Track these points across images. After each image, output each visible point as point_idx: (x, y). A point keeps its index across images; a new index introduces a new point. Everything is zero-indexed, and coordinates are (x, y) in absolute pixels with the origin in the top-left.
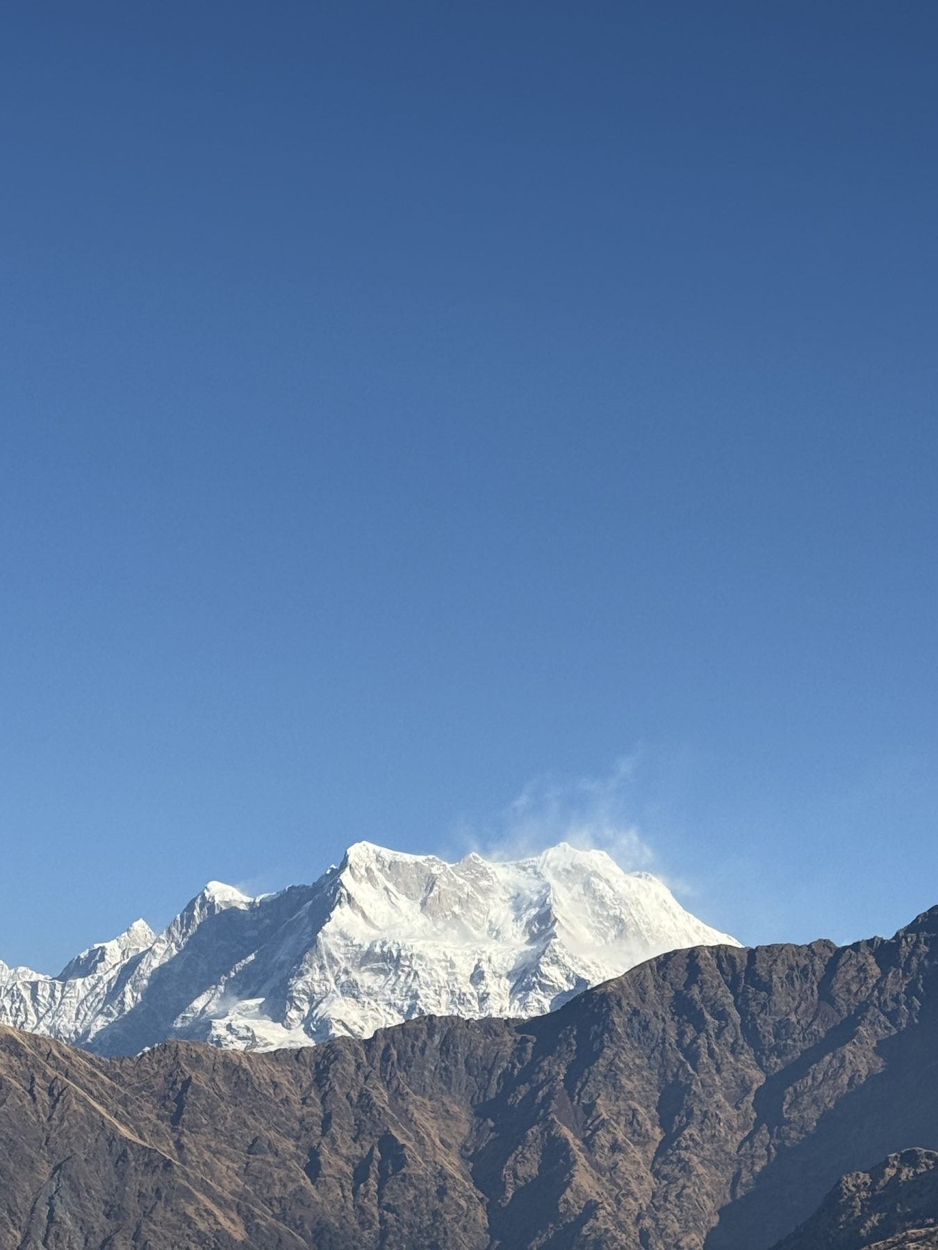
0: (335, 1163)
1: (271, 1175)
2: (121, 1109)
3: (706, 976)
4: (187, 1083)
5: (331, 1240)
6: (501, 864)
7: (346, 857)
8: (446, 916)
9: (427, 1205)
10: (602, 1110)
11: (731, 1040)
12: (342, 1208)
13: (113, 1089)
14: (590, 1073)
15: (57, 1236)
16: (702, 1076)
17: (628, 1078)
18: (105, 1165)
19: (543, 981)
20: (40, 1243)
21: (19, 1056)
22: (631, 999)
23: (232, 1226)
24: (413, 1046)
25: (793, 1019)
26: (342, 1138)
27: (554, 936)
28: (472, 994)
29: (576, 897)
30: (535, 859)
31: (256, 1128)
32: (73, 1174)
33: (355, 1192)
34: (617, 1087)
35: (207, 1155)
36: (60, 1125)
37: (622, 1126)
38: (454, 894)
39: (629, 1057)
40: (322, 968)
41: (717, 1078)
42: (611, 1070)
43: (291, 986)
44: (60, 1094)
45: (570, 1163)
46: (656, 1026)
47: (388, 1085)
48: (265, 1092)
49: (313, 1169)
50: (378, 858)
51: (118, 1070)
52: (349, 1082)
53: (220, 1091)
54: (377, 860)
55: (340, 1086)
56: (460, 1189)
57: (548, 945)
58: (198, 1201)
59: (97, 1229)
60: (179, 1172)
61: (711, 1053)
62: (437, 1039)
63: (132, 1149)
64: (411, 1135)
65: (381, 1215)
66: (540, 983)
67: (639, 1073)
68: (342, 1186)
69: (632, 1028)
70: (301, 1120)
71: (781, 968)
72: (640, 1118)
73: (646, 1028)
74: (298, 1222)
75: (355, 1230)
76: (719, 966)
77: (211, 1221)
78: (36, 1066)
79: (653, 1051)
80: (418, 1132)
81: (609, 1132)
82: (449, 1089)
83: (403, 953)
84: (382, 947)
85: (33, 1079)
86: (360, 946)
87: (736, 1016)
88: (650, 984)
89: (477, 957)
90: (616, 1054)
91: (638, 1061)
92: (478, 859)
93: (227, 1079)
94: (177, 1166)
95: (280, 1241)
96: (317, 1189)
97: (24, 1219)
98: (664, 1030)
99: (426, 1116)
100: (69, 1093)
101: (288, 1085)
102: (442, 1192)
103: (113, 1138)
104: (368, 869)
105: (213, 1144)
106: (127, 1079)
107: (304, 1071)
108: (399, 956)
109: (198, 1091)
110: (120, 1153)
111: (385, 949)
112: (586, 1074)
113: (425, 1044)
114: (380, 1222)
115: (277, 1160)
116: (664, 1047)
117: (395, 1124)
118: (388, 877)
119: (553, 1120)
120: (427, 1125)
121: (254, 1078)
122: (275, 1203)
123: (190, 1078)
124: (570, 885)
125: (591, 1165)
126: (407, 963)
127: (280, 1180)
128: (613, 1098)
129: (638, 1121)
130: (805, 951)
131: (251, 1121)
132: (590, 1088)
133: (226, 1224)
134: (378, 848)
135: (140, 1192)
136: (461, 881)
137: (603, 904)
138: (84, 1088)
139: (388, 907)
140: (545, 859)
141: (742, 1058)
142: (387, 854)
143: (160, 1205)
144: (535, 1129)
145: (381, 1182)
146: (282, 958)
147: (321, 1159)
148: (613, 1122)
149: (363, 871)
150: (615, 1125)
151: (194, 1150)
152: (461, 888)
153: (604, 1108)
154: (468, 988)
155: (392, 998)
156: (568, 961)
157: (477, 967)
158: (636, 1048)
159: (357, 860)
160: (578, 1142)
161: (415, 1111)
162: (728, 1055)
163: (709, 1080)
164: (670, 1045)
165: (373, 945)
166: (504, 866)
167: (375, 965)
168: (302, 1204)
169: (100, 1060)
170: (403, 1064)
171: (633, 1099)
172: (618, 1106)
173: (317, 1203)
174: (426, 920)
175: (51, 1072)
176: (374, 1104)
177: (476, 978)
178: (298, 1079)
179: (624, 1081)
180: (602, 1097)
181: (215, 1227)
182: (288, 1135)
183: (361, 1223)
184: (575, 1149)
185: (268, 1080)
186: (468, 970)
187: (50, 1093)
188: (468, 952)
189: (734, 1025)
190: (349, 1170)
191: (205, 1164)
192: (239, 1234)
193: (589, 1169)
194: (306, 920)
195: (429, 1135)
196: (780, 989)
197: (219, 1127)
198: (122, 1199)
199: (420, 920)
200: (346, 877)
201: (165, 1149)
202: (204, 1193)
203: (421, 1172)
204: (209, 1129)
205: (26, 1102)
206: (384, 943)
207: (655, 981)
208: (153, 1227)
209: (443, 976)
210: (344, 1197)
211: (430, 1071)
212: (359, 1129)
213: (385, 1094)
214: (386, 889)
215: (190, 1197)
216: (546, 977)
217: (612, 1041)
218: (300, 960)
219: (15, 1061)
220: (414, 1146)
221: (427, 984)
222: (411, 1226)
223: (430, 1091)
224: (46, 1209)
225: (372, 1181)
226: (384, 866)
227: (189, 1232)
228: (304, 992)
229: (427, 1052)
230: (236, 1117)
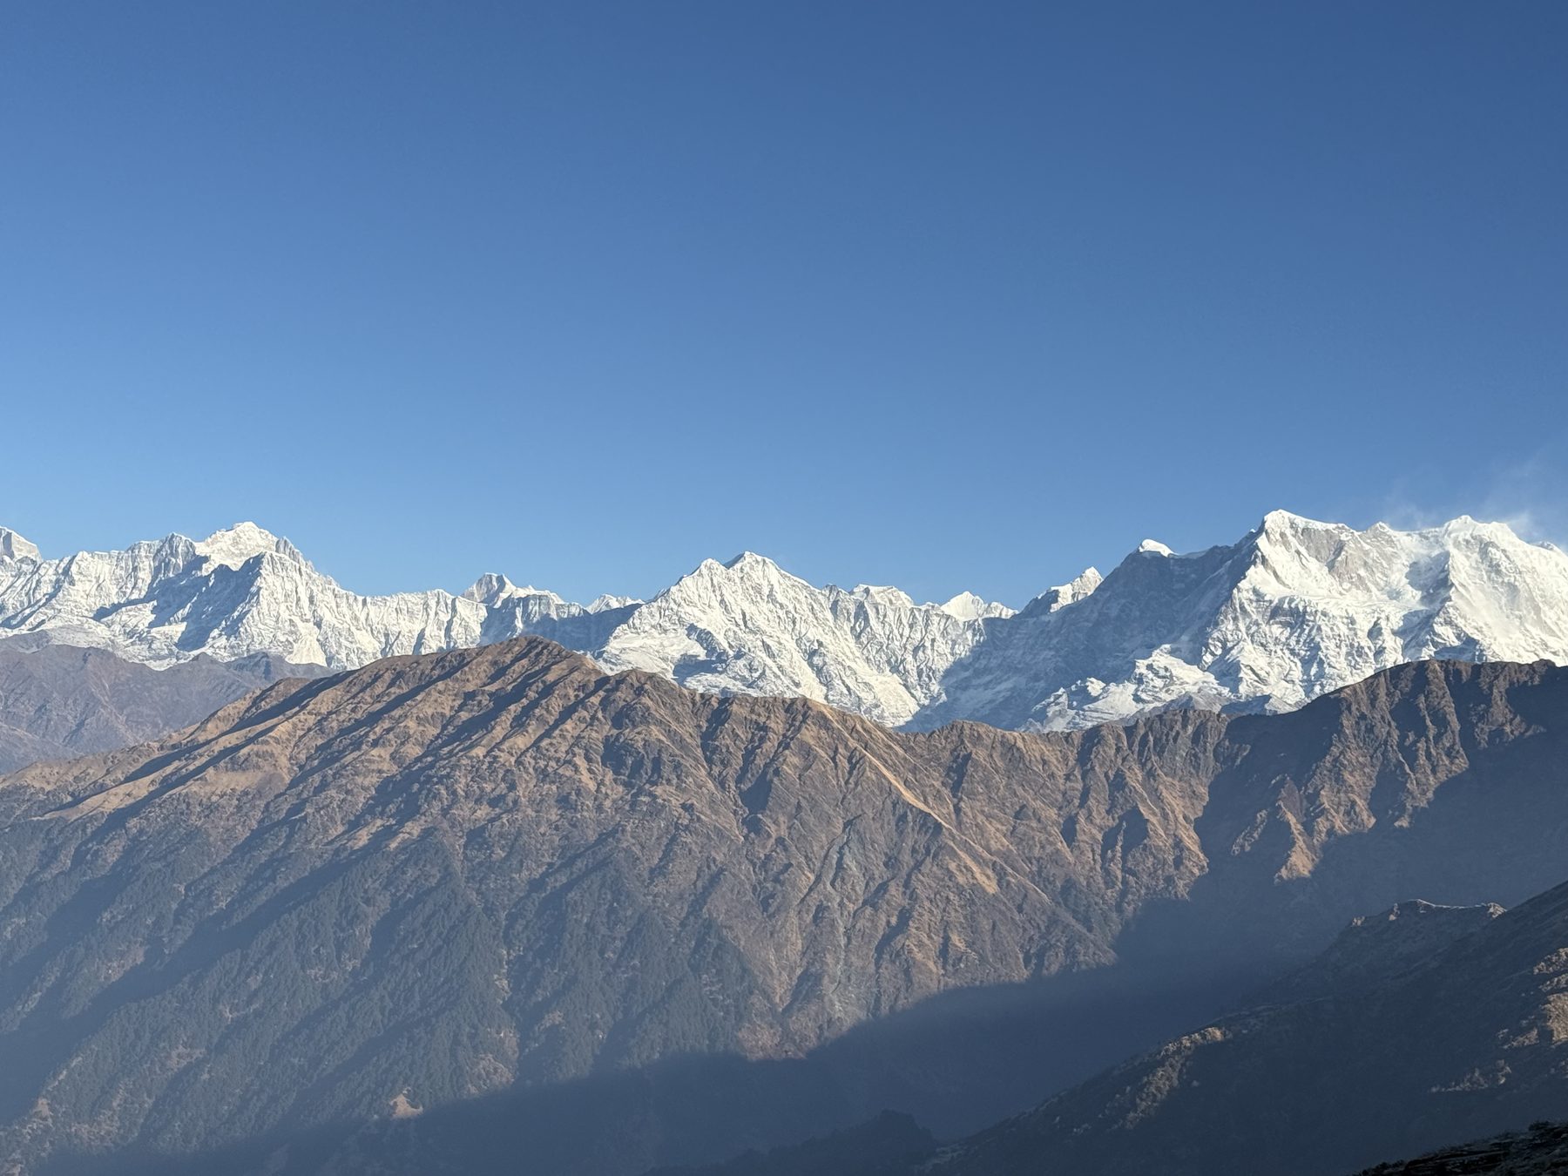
0: (1090, 832)
1: (1033, 838)
2: (910, 776)
3: (1433, 687)
4: (968, 757)
5: (1076, 896)
6: (1405, 533)
7: (1264, 523)
8: (1352, 578)
9: (1163, 871)
10: (1325, 800)
11: (1448, 745)
12: (1092, 869)
13: (905, 759)
14: (1317, 767)
15: (843, 880)
16: (1418, 775)
17: (1351, 773)
18: (889, 824)
19: (1436, 639)
20: (828, 884)
21: (827, 729)
22: (1362, 704)
23: (986, 881)
24: (1167, 735)
25: (1508, 729)
26: (1098, 810)
27: (1449, 599)
28: (1369, 648)
29: (1474, 565)
30: (1437, 529)
31: (1025, 798)
32: (861, 830)
33: (1103, 855)
34: (1339, 779)
35: (980, 818)
36: (854, 789)
37: (1341, 815)
38: (1360, 558)
39: (1354, 755)
40: (1235, 619)
41: (1431, 778)
42: (1335, 766)
43: (1207, 633)
44: (857, 762)
45: (1292, 843)
46: (1381, 730)
47: (1143, 765)
48: (1035, 768)
49: (1069, 833)
50: (1293, 525)
51: (912, 744)
52: (1108, 763)
53: (996, 765)
54: (1292, 527)
55: (1101, 766)
56: (1195, 859)
57: (1442, 607)
58: (960, 859)
59: (876, 876)
60: (947, 834)
61: (1429, 756)
62: (1190, 729)
63: (911, 810)
64: (1157, 811)
65: (1123, 877)
66: (1432, 641)
67: (1362, 770)
68: (1093, 851)
69: (1359, 730)
70: (1064, 794)
71: (1503, 683)
72: (1357, 810)
73: (1370, 730)
74: (1052, 879)
75: (1099, 889)
76: (1447, 678)
77: (969, 876)
78: (841, 738)
79: (1375, 751)
80: (1163, 809)
81: (1328, 820)
82: (1197, 772)
83: (1308, 610)
84: (1289, 603)
85: (837, 748)
86: (1271, 602)
87: (1455, 725)
88: (1382, 692)
89: (1376, 615)
90: (1341, 753)
91: (1361, 759)
92: (1384, 528)
93: (1002, 755)
94: (946, 828)
95: (1026, 896)
96: (1072, 851)
97: (818, 864)
98: (1389, 733)
99: (1174, 794)
100: (864, 762)
101: (1056, 763)
102: (1178, 862)
103: (898, 801)
104: (1283, 535)
105: (986, 809)
106: (919, 751)
107: (1072, 751)
108: (1305, 612)
109: (976, 765)
110: (902, 814)
111: (1293, 605)
112: (1314, 768)
113: (1178, 733)
114: (1122, 883)
115: (1039, 826)
116: (1386, 748)
117: (1143, 801)
118: (1301, 542)
119: (1280, 806)
120: (1173, 803)
121: (1027, 756)
122: (1034, 862)
123: (971, 753)
124: (1469, 553)
125: (1308, 848)
126: (1312, 618)
127: (1040, 843)
128: (1335, 790)
129: (1355, 812)
130: (1527, 668)
131: (1020, 791)
132: (1317, 780)
133: (981, 878)
134: (1293, 516)
135: (913, 847)
136: (1367, 547)
137: (1498, 572)
138: (880, 758)
139: (1299, 569)
140: (1447, 530)
141: (1457, 761)
142: (1301, 521)
143: (929, 860)
144: (1264, 813)
145: (1126, 850)
146: (1203, 609)
147: (1078, 827)
148: (1332, 811)
149: (1278, 537)
150: (1334, 814)
151: (970, 814)
152: (1367, 553)
153: (1325, 798)
154: (1365, 642)
155: (1297, 648)
156: (1460, 622)
157: (1376, 624)
158: (1361, 748)
159: (1273, 526)
160: (1299, 826)
161: (1164, 791)
162: (1444, 758)
163: (1424, 780)
164: (1392, 746)
165: (1282, 601)
166: (1408, 535)
167: (1282, 619)
168: (1057, 863)
169: (897, 734)
170: (1158, 749)
171: (1353, 792)
172: (1339, 798)
173: (1070, 863)
174: (1333, 580)
175: (852, 743)
176: (1126, 784)
177: (1375, 634)
178: (1066, 759)
179: (1347, 775)
180: (1326, 789)
181: (971, 881)
182: (1052, 804)
183: (1106, 883)
184: (1296, 832)
185: (1038, 758)
186: (1367, 626)
187: (850, 760)
188: (1369, 610)
189: (1453, 732)
190: (1100, 837)
191: (977, 825)
192: (991, 887)
193: (1306, 851)
194: (1226, 577)
195: (1173, 812)
196: (1499, 702)
197: (993, 795)
198: (899, 853)
199: (1328, 580)
200: (1262, 542)
201: (940, 814)
202: (966, 852)
203: (1161, 844)
204: (985, 797)
205: (828, 768)
206: (1292, 600)
207: (1388, 689)
208: (921, 877)
209: (1344, 630)
210: (1094, 860)
211: (1181, 757)
212: (1112, 803)
213: (1140, 775)
214: (1298, 552)
215: (954, 855)
216: (1439, 636)
217: (1340, 741)
218: (1217, 611)
219: (823, 733)
220: (1159, 821)
221: (1328, 637)
222: (1148, 888)
223: (1181, 773)
224: (836, 857)
225: (1118, 848)
226: (1297, 532)
227: (951, 884)
228: (1219, 640)
229: (1179, 741)
230: (1008, 786)
